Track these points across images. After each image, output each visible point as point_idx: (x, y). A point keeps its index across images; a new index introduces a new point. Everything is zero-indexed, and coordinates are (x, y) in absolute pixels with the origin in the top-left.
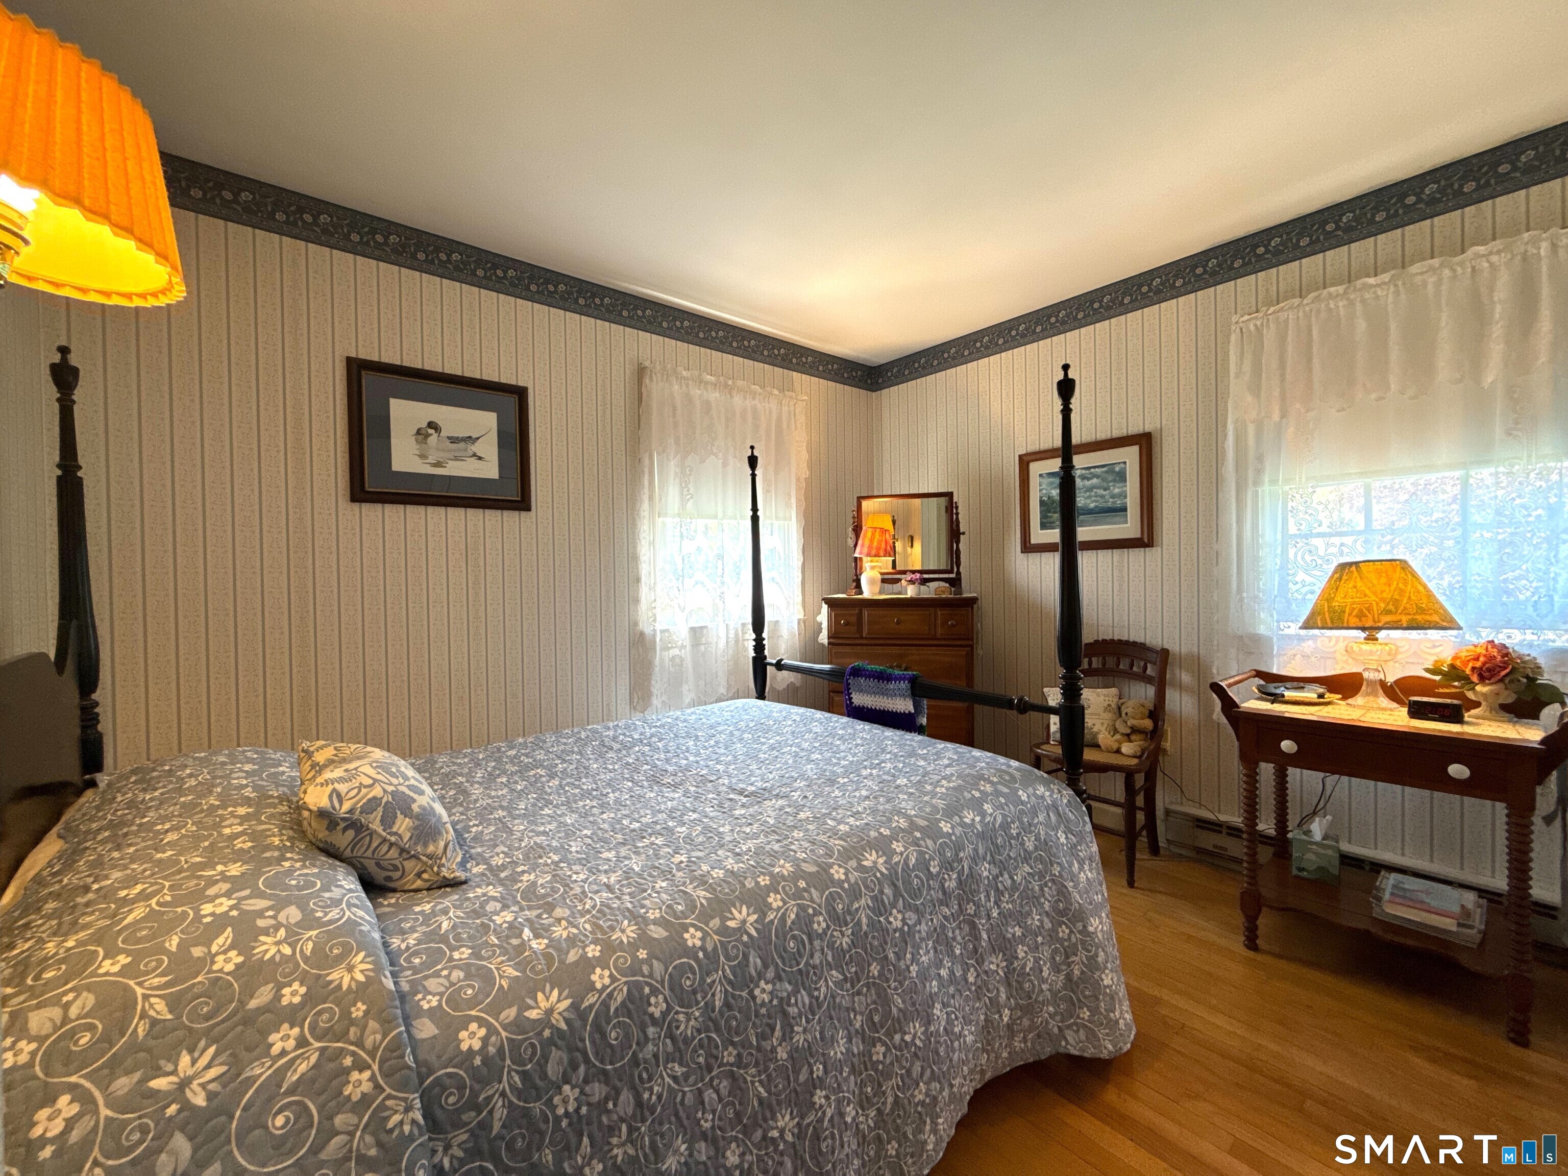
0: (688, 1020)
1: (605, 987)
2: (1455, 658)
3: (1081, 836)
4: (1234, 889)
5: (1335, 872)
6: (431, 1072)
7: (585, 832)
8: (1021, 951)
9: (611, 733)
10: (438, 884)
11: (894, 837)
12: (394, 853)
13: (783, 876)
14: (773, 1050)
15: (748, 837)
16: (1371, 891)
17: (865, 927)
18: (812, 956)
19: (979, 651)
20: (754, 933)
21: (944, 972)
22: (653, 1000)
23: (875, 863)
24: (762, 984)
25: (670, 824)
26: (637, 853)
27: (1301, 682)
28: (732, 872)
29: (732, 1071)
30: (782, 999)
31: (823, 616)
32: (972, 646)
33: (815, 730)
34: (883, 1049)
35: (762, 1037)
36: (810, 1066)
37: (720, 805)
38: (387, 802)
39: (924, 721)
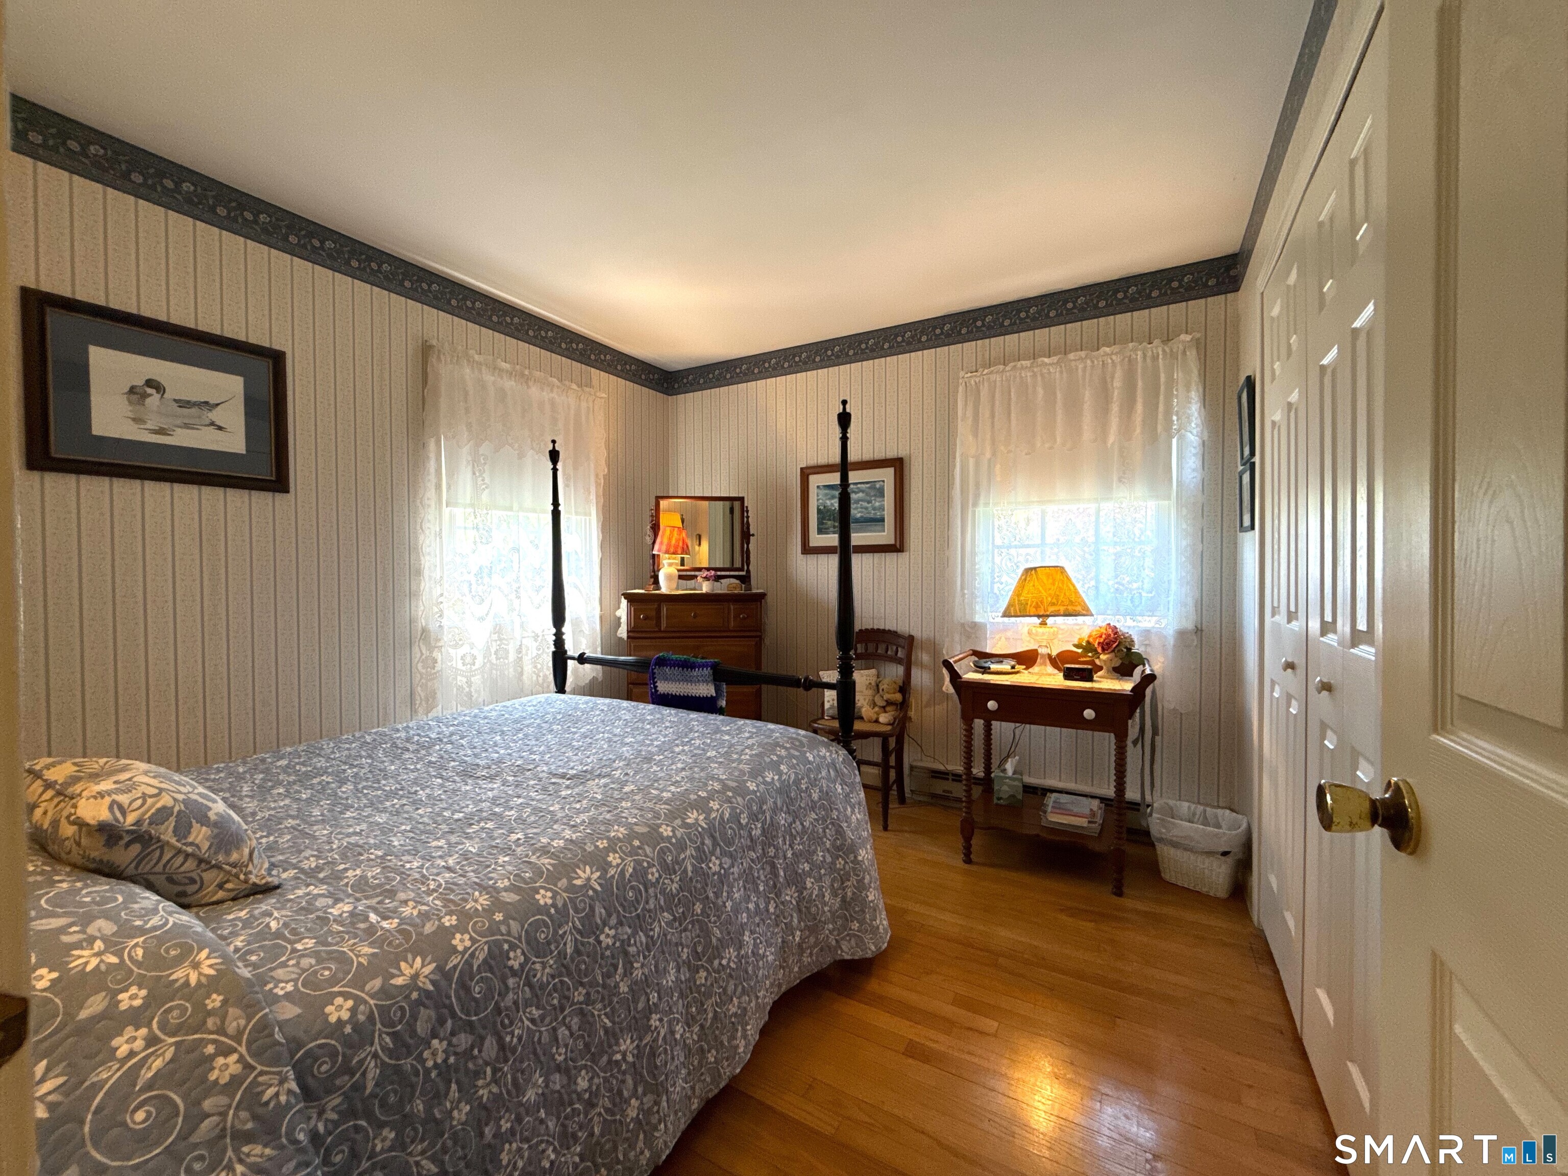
0: (544, 968)
1: (466, 949)
2: (1090, 636)
3: (852, 785)
4: (956, 822)
5: (1020, 797)
6: (300, 1045)
7: (403, 827)
8: (809, 882)
9: (403, 735)
10: (246, 892)
11: (710, 798)
12: (190, 864)
13: (619, 838)
14: (617, 986)
15: (579, 812)
16: (1041, 807)
17: (690, 874)
18: (647, 902)
19: (767, 641)
20: (599, 888)
21: (751, 906)
22: (512, 954)
23: (697, 819)
24: (607, 930)
25: (497, 810)
26: (471, 838)
27: (1000, 658)
28: (571, 841)
29: (581, 1009)
30: (623, 941)
31: (623, 611)
32: (760, 637)
33: (624, 717)
34: (705, 974)
35: (607, 976)
36: (647, 994)
37: (545, 789)
38: (180, 812)
39: (723, 703)
